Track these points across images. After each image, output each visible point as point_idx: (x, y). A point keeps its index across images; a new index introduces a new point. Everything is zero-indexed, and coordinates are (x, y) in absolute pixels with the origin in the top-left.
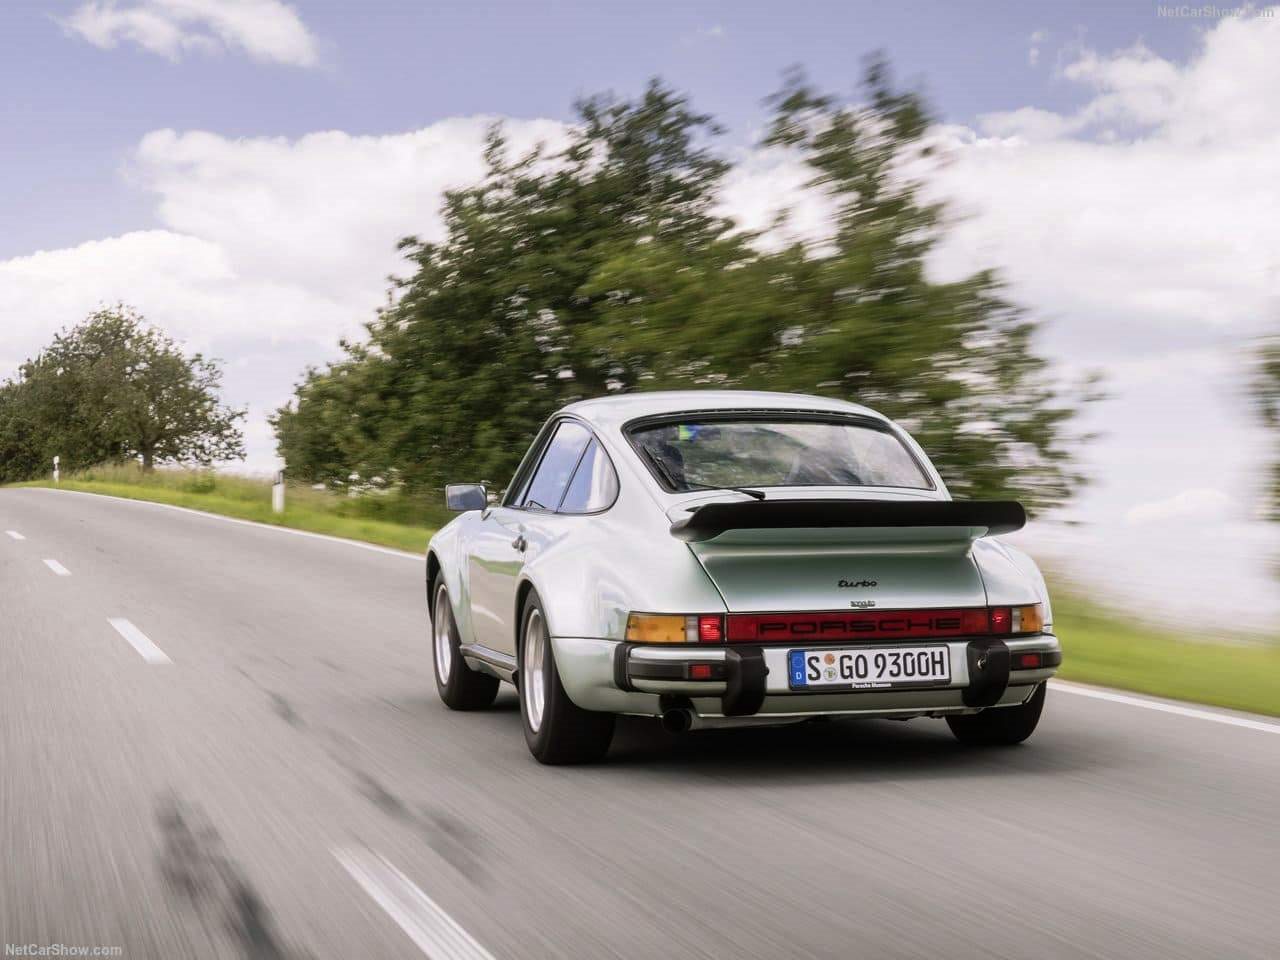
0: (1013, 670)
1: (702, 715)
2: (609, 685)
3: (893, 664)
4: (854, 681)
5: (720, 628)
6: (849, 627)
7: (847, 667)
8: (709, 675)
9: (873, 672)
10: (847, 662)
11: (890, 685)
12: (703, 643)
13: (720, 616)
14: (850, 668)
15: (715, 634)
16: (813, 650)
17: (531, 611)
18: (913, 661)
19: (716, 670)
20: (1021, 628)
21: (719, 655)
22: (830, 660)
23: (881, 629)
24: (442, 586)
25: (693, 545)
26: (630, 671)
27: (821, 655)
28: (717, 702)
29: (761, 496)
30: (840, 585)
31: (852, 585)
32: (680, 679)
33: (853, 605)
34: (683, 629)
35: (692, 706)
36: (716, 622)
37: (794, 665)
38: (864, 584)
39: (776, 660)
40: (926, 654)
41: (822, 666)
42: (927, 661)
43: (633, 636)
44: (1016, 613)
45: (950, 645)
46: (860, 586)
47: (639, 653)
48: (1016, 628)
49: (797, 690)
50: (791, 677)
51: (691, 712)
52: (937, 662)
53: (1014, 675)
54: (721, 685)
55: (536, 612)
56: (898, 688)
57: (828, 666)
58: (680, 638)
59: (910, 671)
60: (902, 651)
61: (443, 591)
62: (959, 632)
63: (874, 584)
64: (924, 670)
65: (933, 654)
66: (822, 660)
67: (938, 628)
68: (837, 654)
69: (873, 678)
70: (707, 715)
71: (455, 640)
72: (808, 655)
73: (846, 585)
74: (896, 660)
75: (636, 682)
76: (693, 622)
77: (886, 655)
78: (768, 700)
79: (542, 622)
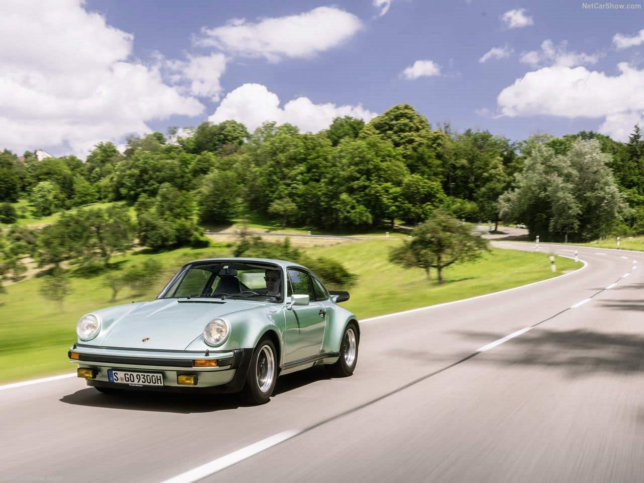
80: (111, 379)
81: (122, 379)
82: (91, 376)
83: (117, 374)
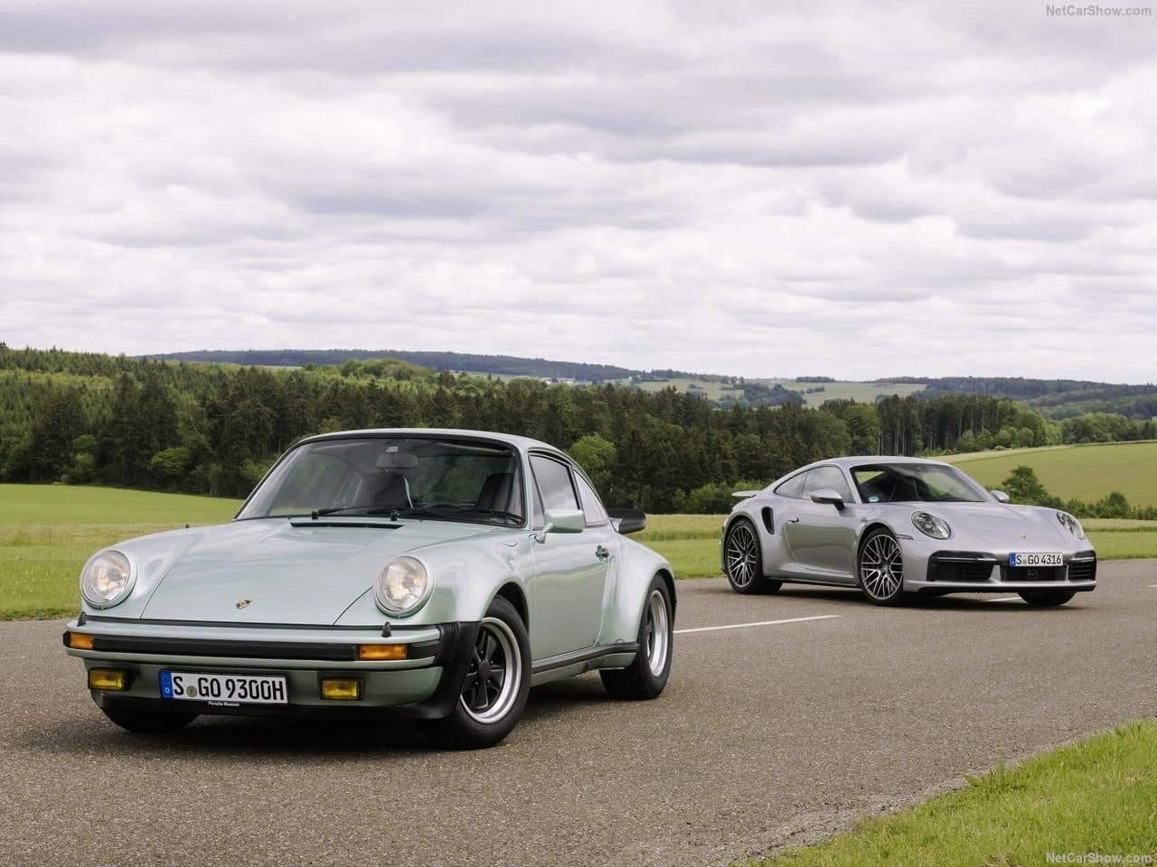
80: (167, 690)
81: (191, 690)
82: (120, 685)
83: (181, 679)
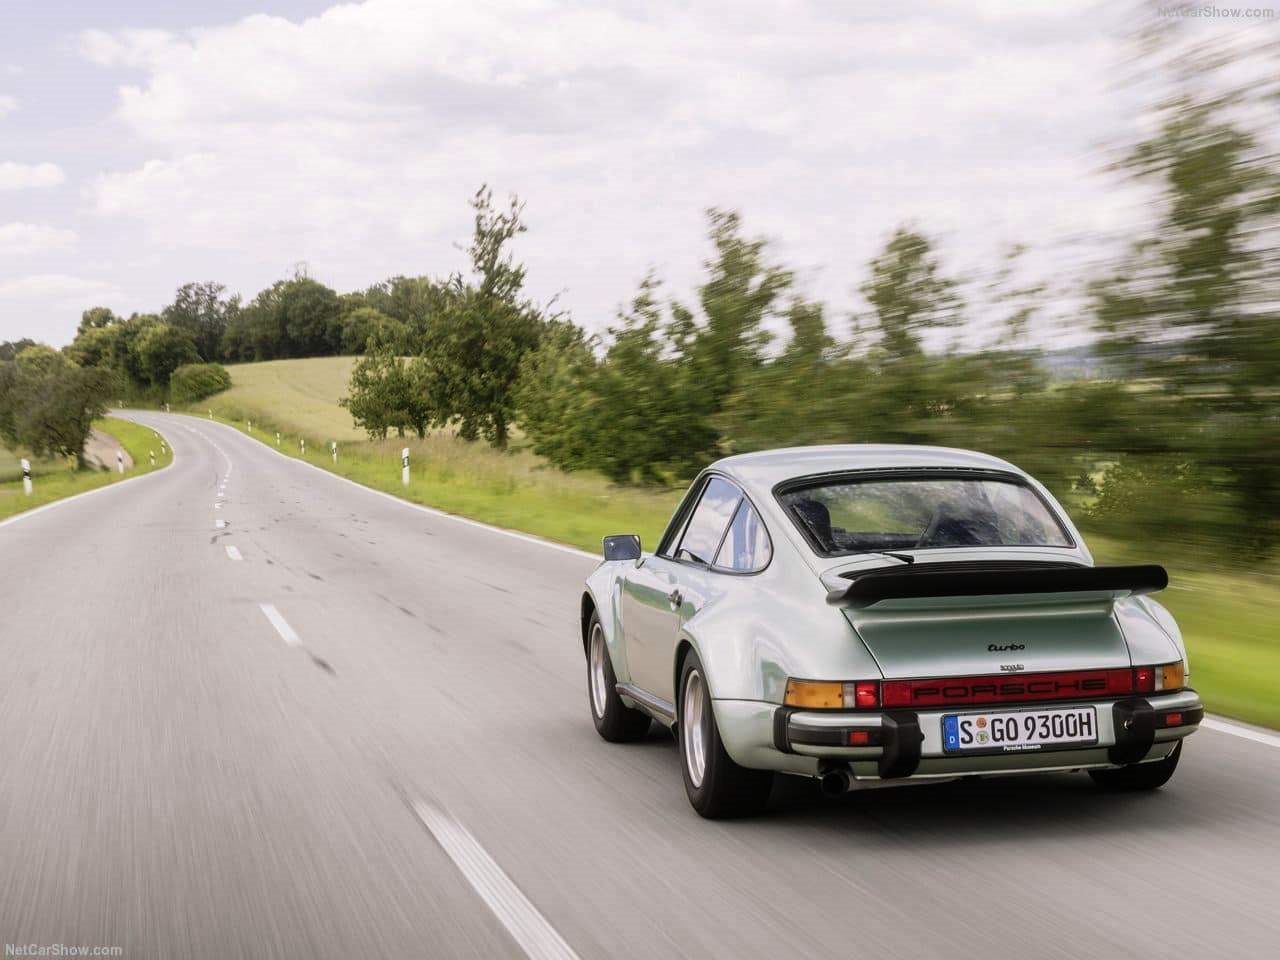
0: (1158, 728)
1: (859, 778)
2: (769, 746)
3: (1042, 726)
4: (1005, 744)
5: (876, 694)
6: (998, 691)
7: (999, 730)
8: (866, 741)
9: (1023, 733)
10: (998, 725)
11: (1039, 747)
12: (859, 709)
13: (876, 683)
14: (1001, 731)
15: (871, 700)
16: (965, 715)
17: (691, 669)
18: (1061, 723)
19: (874, 736)
20: (1164, 686)
21: (876, 721)
22: (982, 724)
23: (1030, 691)
24: (597, 625)
25: (849, 613)
26: (790, 735)
27: (974, 719)
28: (874, 765)
29: (910, 559)
30: (990, 649)
31: (1001, 649)
32: (839, 744)
33: (1003, 668)
34: (840, 696)
35: (849, 768)
36: (872, 688)
37: (947, 729)
38: (1013, 648)
39: (930, 724)
40: (1073, 716)
41: (974, 730)
42: (1075, 722)
43: (791, 701)
44: (1158, 672)
45: (1098, 706)
46: (1009, 649)
47: (798, 718)
48: (1159, 686)
49: (951, 754)
50: (945, 741)
51: (847, 773)
52: (1085, 723)
53: (1159, 733)
54: (878, 750)
55: (695, 673)
56: (1047, 749)
57: (979, 729)
58: (838, 704)
59: (1058, 732)
60: (1051, 714)
61: (598, 629)
62: (1105, 691)
63: (1022, 647)
64: (1072, 731)
65: (1080, 715)
66: (974, 722)
67: (1084, 688)
68: (989, 718)
69: (1023, 741)
70: (864, 778)
71: (611, 678)
72: (961, 719)
73: (996, 649)
74: (1045, 722)
75: (795, 746)
76: (850, 688)
77: (1036, 718)
78: (923, 763)
79: (703, 682)
